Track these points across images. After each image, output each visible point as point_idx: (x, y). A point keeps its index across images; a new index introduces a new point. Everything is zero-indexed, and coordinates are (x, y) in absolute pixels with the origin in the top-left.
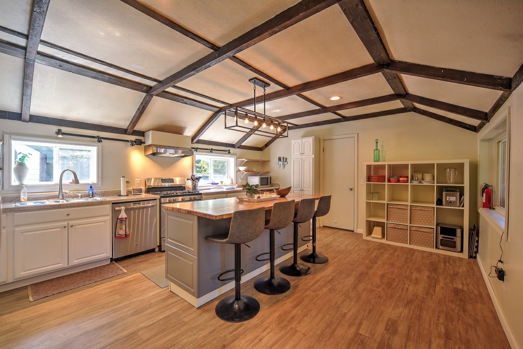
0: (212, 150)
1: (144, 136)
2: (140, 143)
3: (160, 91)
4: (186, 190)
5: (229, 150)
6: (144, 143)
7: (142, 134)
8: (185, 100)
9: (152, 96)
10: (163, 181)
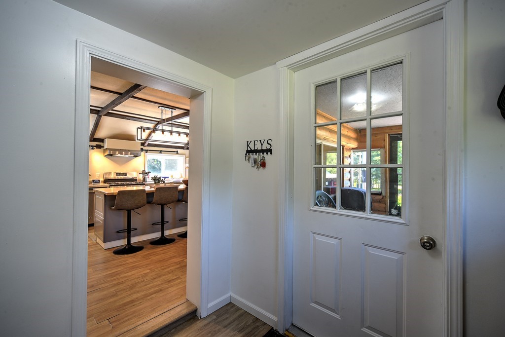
0: (161, 152)
1: (103, 142)
2: (99, 147)
3: (105, 112)
4: (138, 182)
5: (177, 151)
6: (103, 147)
7: (102, 140)
8: (127, 117)
9: (101, 116)
10: (118, 174)
